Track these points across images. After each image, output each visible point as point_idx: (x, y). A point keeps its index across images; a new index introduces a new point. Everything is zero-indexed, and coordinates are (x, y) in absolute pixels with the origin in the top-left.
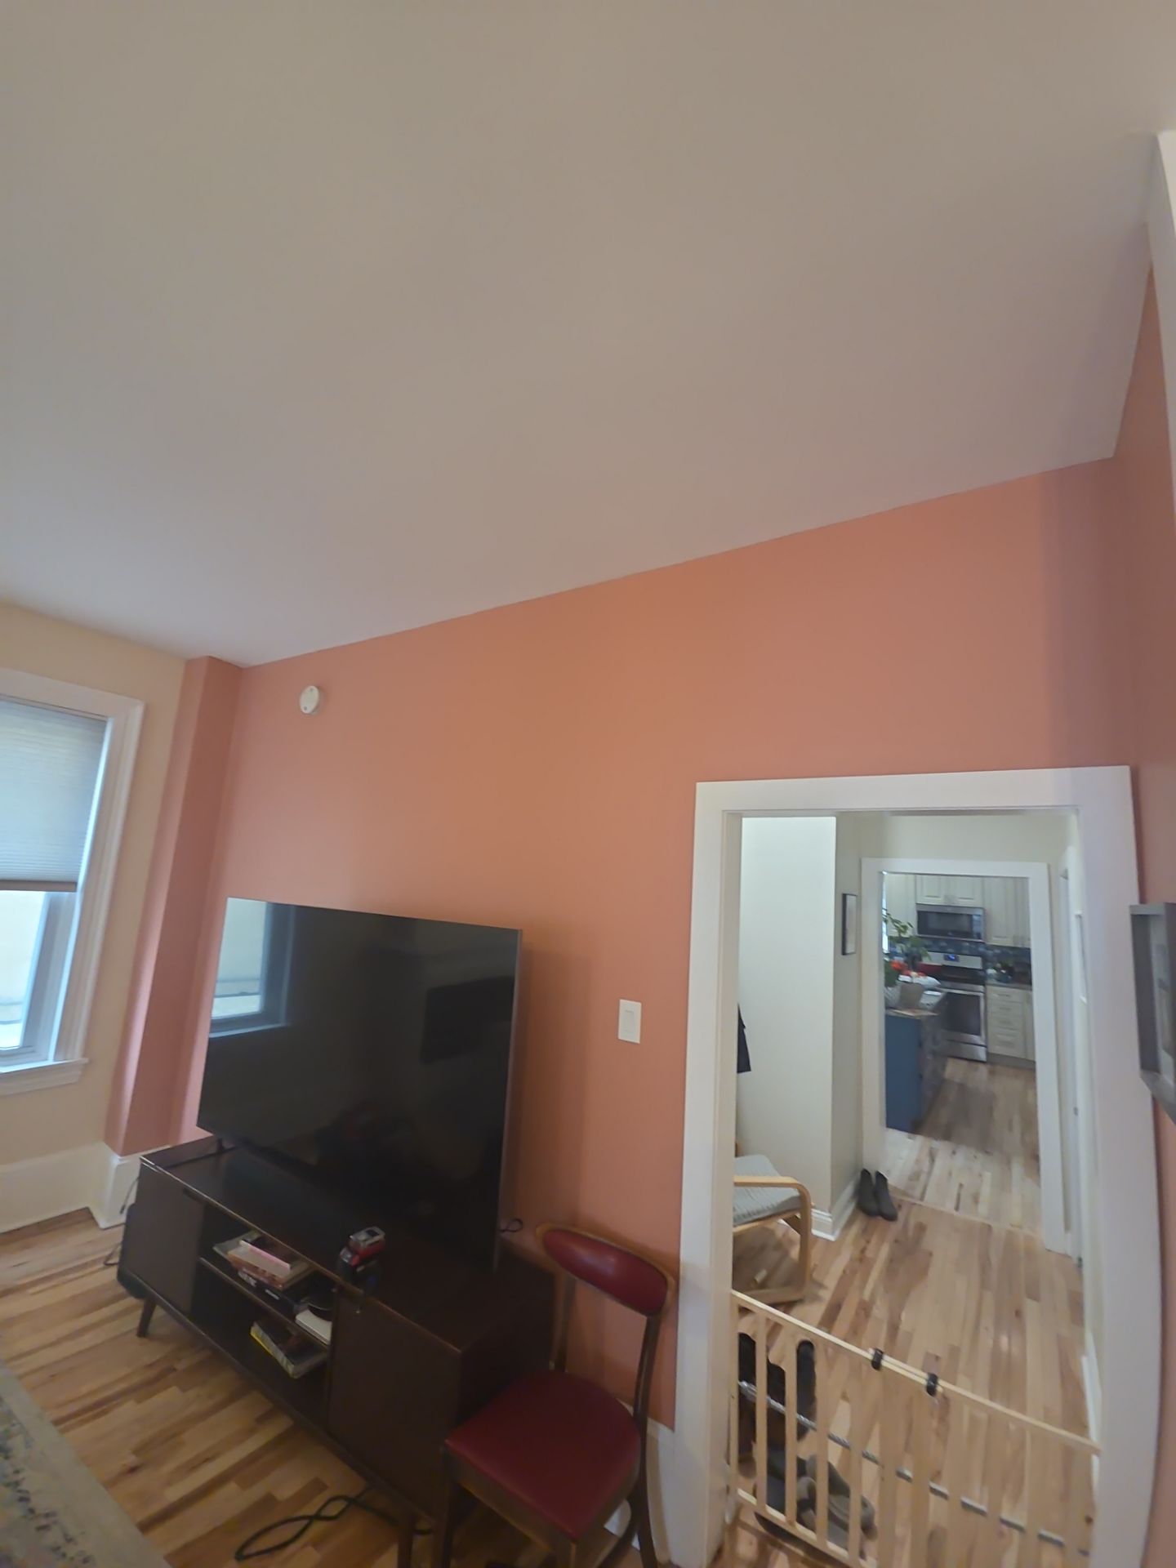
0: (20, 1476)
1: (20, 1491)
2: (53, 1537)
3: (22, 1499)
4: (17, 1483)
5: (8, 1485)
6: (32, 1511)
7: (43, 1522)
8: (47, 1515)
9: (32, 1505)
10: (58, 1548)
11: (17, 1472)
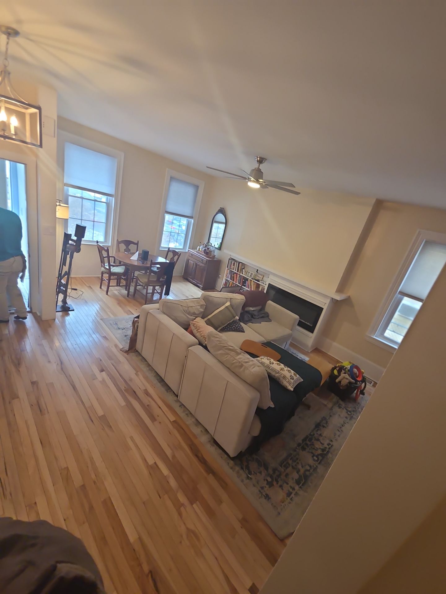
0: (347, 423)
1: (344, 424)
2: (338, 433)
3: (342, 425)
4: (345, 423)
5: (344, 422)
6: (341, 428)
7: (340, 430)
8: (342, 431)
9: (342, 427)
10: (336, 434)
11: (348, 423)
